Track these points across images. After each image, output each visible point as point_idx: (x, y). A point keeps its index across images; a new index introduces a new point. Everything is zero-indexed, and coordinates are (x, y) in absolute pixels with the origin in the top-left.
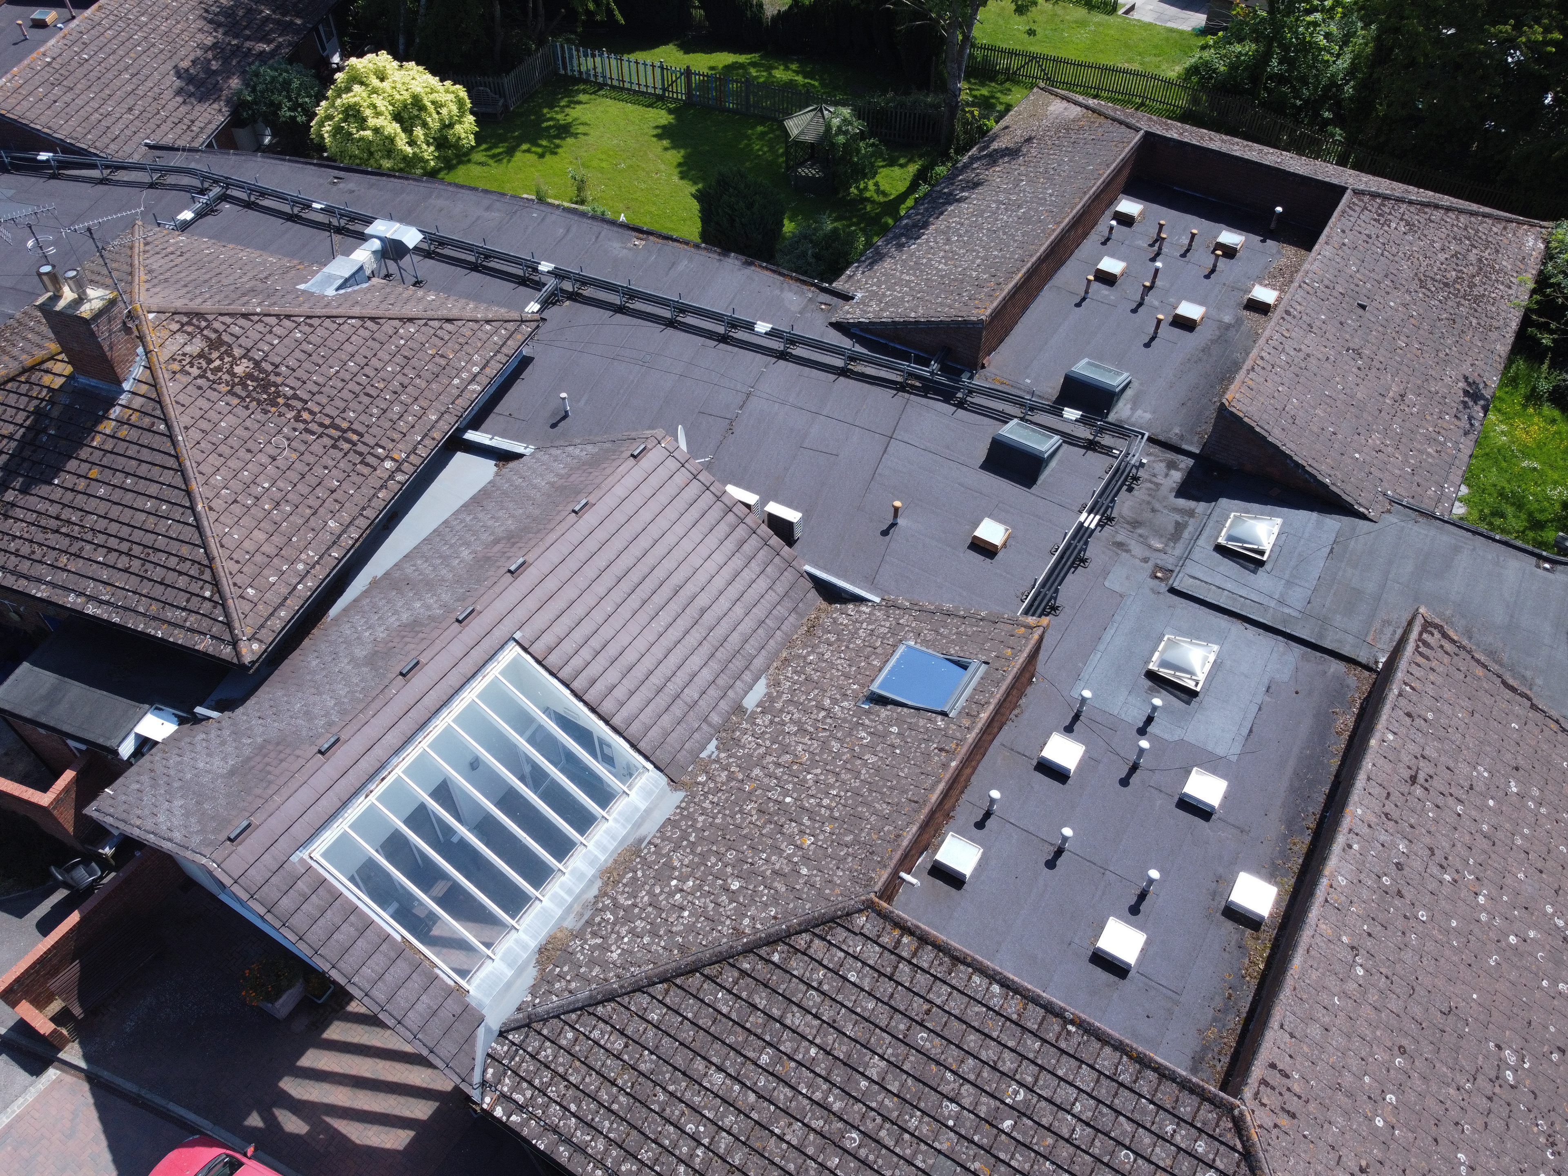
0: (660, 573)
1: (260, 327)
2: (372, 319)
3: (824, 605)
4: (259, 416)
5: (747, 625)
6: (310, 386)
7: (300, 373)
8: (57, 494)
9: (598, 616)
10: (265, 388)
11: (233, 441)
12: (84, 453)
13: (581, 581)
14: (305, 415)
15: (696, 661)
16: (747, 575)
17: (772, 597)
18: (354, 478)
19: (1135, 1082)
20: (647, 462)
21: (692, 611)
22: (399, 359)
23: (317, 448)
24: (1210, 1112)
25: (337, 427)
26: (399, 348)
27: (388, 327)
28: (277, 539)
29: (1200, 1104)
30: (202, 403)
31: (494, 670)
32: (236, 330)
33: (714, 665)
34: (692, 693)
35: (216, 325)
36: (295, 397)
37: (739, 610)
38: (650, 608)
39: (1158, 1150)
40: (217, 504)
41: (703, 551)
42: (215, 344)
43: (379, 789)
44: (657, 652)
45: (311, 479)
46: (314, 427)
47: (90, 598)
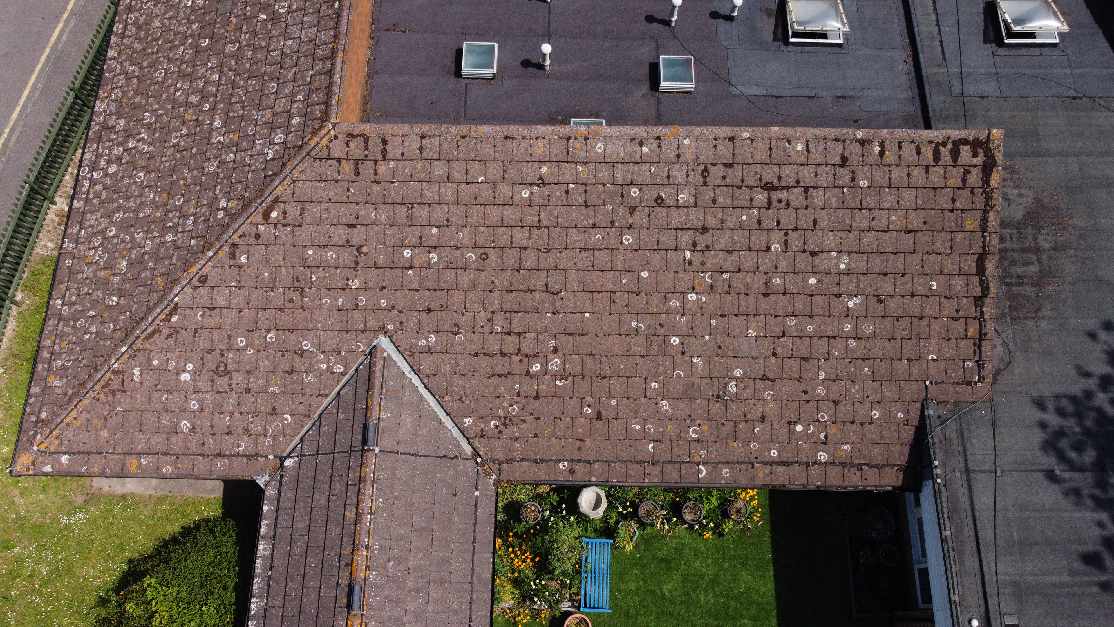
19: (319, 60)
24: (320, 111)
29: (323, 103)
39: (284, 100)
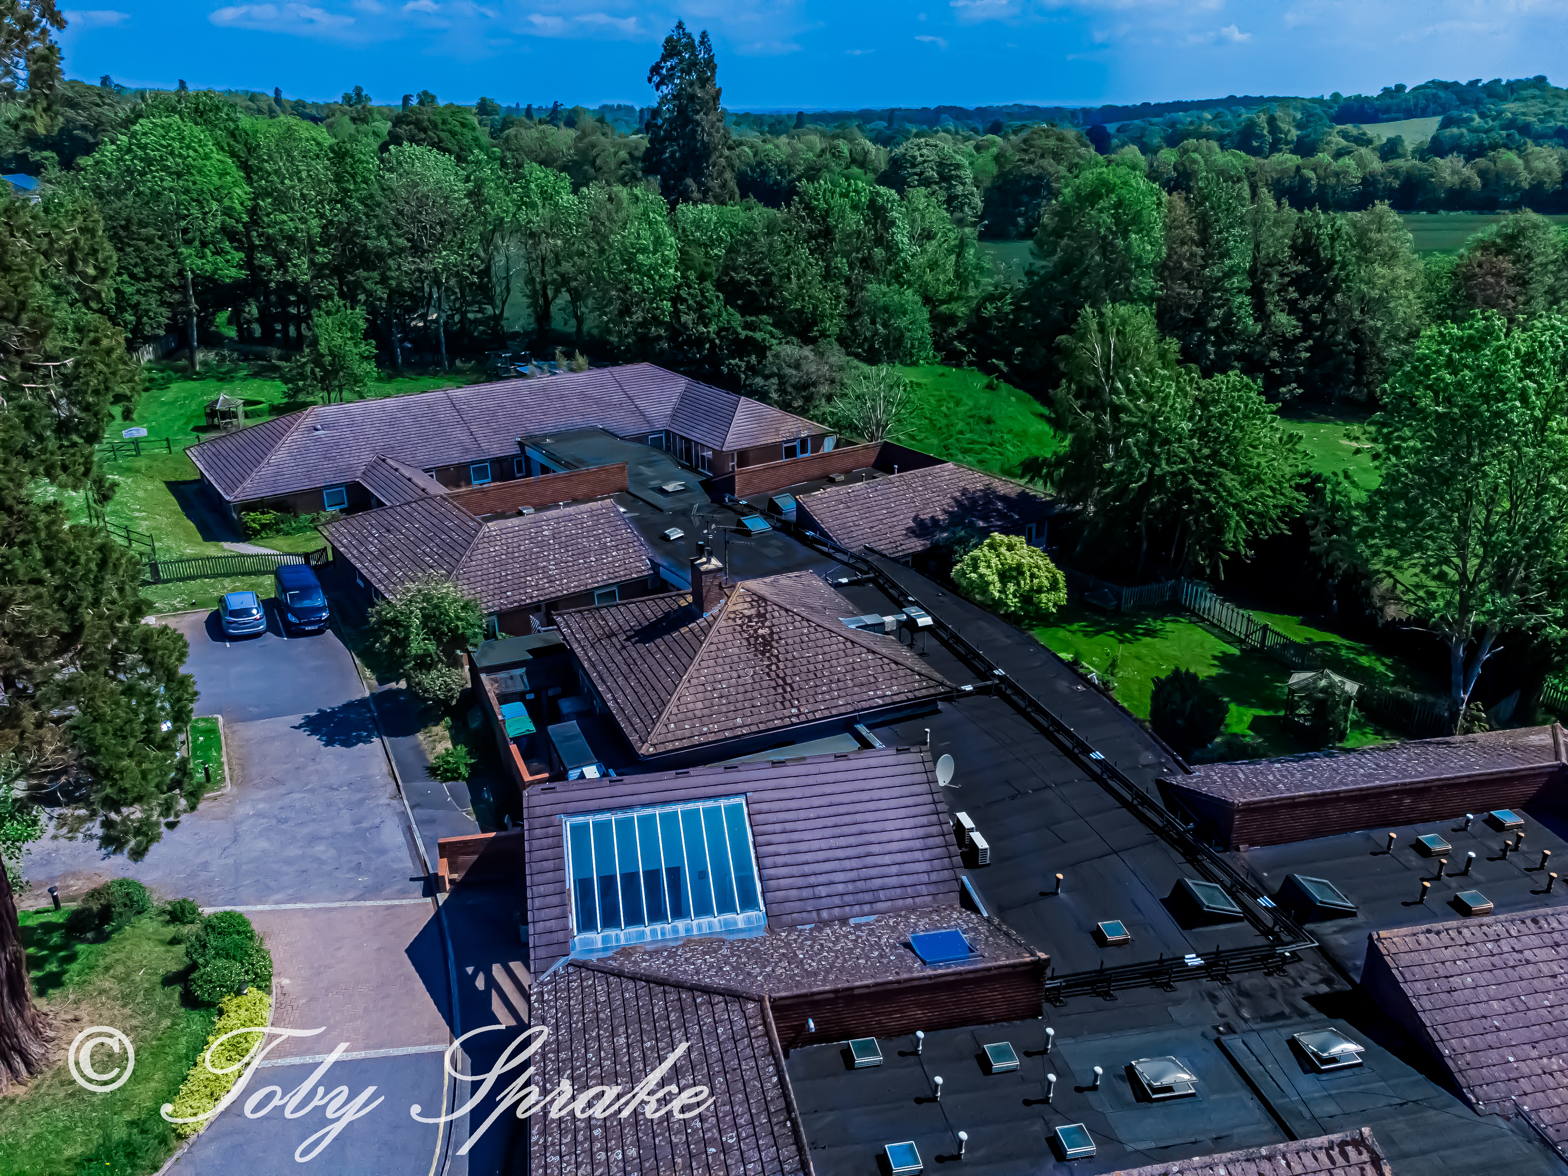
0: (859, 817)
1: (789, 619)
2: (852, 642)
3: (957, 905)
4: (751, 656)
5: (893, 881)
6: (789, 656)
7: (790, 648)
8: (643, 651)
9: (802, 814)
10: (765, 645)
11: (728, 660)
12: (666, 637)
13: (808, 791)
14: (774, 667)
15: (840, 877)
16: (918, 855)
17: (924, 878)
18: (771, 707)
20: (903, 758)
21: (861, 850)
22: (849, 667)
23: (765, 684)
25: (784, 679)
26: (854, 662)
27: (857, 650)
28: (706, 712)
30: (730, 637)
31: (723, 803)
32: (776, 614)
33: (850, 887)
34: (823, 891)
35: (769, 608)
36: (777, 657)
37: (894, 869)
38: (838, 831)
40: (694, 682)
41: (899, 824)
42: (759, 615)
43: (621, 815)
44: (821, 855)
45: (749, 696)
46: (773, 675)
47: (615, 699)
